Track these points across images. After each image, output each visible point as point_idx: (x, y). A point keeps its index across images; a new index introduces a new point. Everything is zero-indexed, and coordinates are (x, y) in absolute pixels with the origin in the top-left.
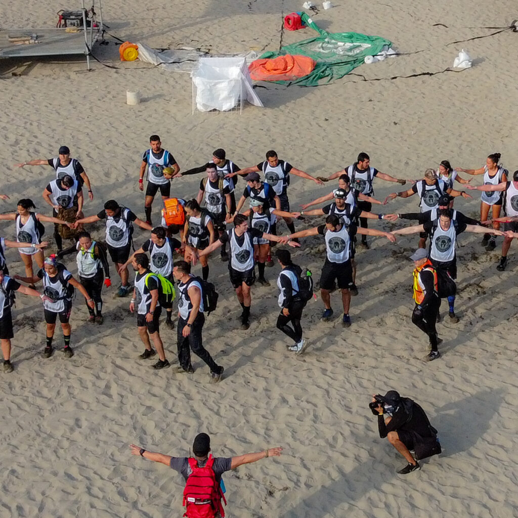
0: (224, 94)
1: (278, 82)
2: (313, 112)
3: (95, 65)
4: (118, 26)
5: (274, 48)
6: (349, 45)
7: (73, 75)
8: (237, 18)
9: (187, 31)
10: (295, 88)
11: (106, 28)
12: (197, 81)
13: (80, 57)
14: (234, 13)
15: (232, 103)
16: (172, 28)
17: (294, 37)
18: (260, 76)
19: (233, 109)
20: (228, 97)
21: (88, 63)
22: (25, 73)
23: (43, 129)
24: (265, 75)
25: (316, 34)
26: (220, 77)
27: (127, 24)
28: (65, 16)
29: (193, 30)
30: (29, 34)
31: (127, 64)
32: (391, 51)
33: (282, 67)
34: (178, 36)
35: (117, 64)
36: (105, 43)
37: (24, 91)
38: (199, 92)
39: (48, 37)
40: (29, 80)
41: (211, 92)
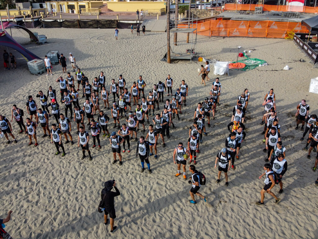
0: (221, 71)
1: (235, 69)
2: (244, 78)
3: (193, 62)
4: (199, 54)
5: (235, 61)
6: (255, 61)
7: (187, 64)
8: (227, 53)
9: (215, 56)
10: (240, 71)
11: (197, 54)
12: (215, 67)
13: (189, 60)
14: (227, 52)
15: (223, 73)
16: (212, 55)
17: (241, 58)
18: (231, 67)
19: (223, 75)
20: (222, 72)
21: (191, 61)
22: (177, 63)
23: (177, 76)
24: (232, 67)
25: (246, 58)
26: (221, 67)
27: (201, 53)
28: (188, 50)
29: (216, 55)
30: (179, 54)
31: (200, 62)
32: (266, 64)
33: (237, 65)
34: (212, 56)
35: (197, 62)
36: (196, 57)
37: (176, 66)
38: (215, 70)
39: (183, 55)
40: (177, 64)
41: (218, 70)
